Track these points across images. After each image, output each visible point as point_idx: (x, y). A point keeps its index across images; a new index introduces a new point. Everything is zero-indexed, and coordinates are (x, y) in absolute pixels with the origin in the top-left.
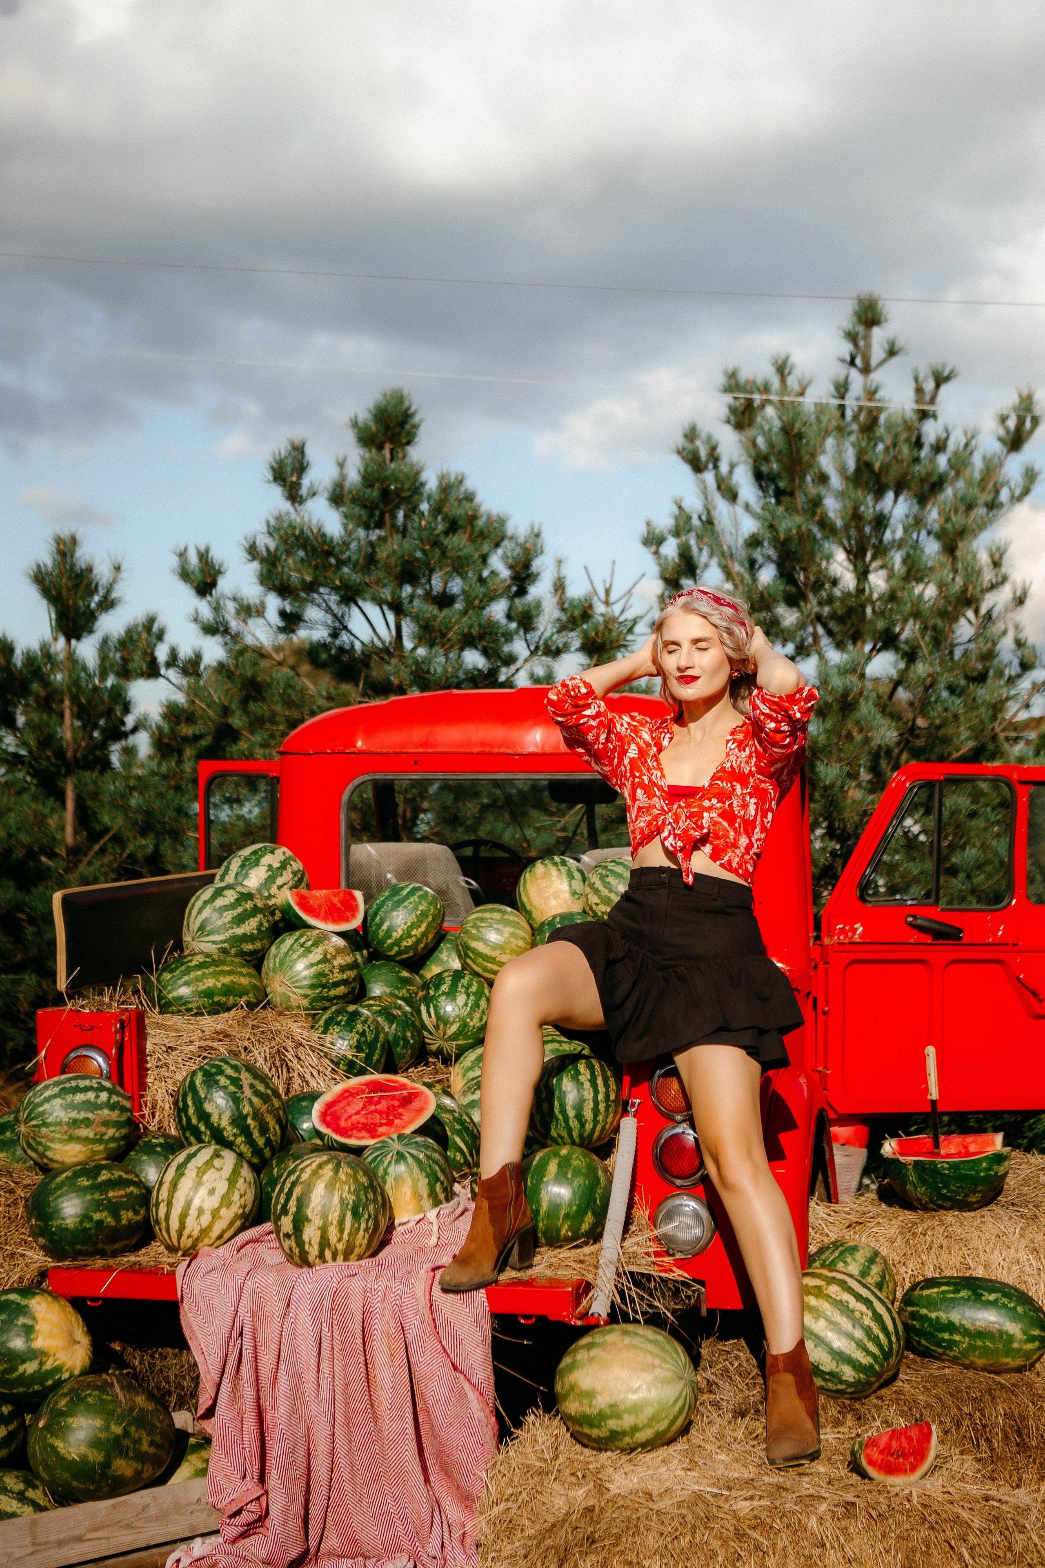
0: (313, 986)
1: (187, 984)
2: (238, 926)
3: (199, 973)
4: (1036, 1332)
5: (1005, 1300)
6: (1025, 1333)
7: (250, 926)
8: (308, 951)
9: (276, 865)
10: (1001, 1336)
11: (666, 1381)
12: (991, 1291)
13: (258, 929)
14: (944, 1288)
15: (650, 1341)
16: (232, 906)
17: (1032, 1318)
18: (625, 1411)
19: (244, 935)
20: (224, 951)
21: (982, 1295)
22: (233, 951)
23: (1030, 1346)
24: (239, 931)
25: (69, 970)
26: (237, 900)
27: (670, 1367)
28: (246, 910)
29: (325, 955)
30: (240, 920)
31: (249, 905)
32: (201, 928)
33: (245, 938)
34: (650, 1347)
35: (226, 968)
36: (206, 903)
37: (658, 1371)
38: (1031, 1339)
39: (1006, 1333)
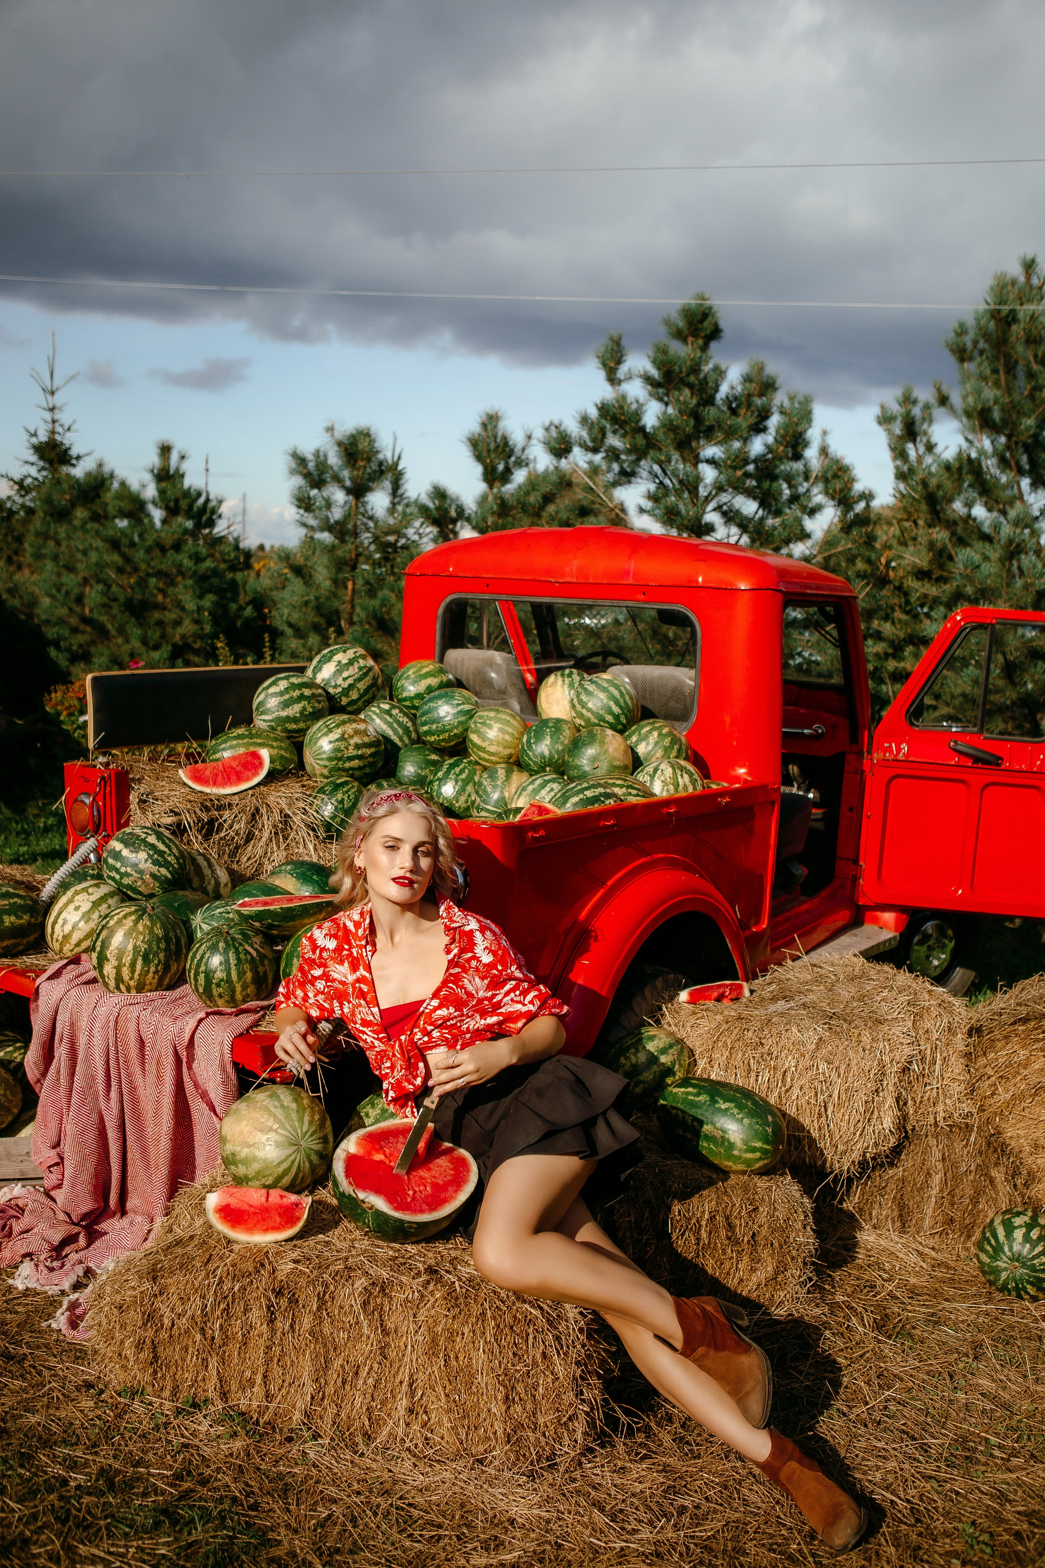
0: (330, 759)
1: (223, 749)
2: (283, 709)
3: (235, 742)
4: (758, 1145)
5: (735, 1111)
6: (745, 1143)
7: (295, 710)
8: (330, 731)
9: (345, 661)
10: (723, 1142)
11: (278, 1145)
12: (726, 1100)
13: (301, 713)
14: (690, 1089)
15: (283, 1106)
16: (281, 694)
17: (756, 1131)
18: (240, 1162)
19: (288, 717)
20: (273, 728)
21: (717, 1102)
22: (279, 728)
23: (749, 1156)
24: (284, 714)
25: (96, 734)
26: (286, 689)
27: (285, 1133)
28: (292, 697)
29: (343, 735)
30: (286, 705)
31: (297, 693)
32: (257, 709)
33: (288, 719)
34: (279, 1113)
35: (258, 741)
36: (264, 689)
37: (271, 1135)
38: (753, 1150)
39: (728, 1140)
